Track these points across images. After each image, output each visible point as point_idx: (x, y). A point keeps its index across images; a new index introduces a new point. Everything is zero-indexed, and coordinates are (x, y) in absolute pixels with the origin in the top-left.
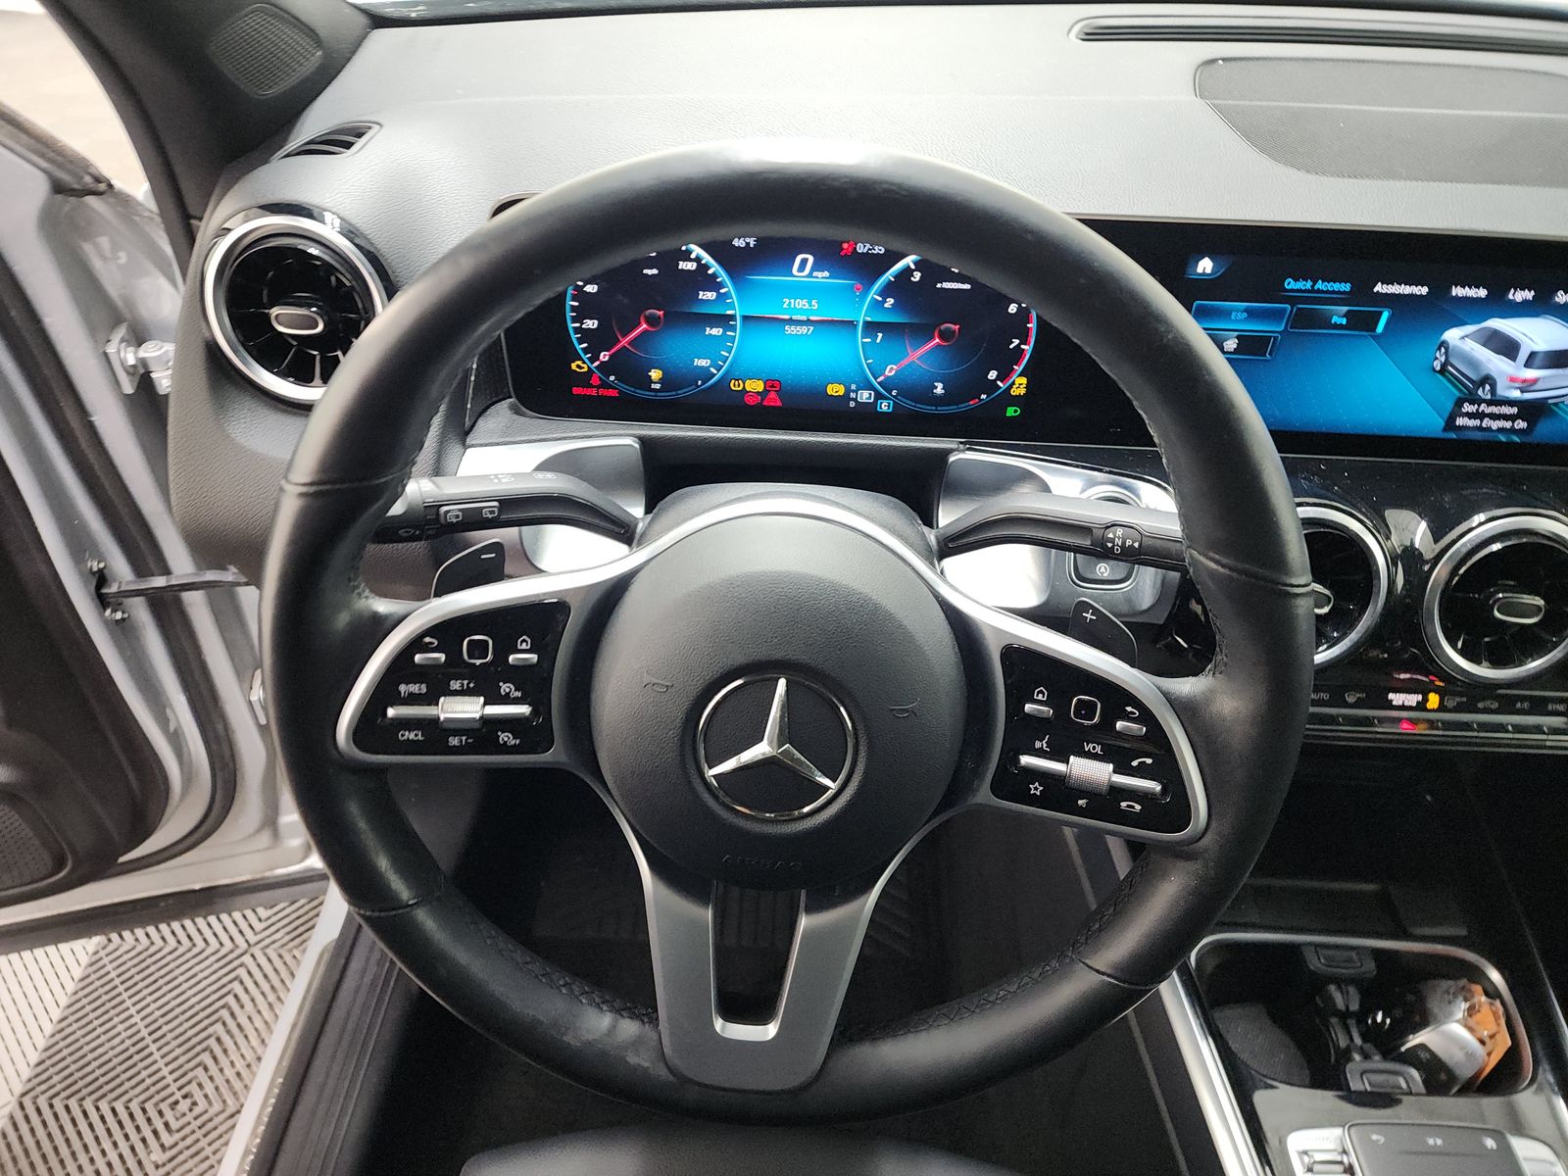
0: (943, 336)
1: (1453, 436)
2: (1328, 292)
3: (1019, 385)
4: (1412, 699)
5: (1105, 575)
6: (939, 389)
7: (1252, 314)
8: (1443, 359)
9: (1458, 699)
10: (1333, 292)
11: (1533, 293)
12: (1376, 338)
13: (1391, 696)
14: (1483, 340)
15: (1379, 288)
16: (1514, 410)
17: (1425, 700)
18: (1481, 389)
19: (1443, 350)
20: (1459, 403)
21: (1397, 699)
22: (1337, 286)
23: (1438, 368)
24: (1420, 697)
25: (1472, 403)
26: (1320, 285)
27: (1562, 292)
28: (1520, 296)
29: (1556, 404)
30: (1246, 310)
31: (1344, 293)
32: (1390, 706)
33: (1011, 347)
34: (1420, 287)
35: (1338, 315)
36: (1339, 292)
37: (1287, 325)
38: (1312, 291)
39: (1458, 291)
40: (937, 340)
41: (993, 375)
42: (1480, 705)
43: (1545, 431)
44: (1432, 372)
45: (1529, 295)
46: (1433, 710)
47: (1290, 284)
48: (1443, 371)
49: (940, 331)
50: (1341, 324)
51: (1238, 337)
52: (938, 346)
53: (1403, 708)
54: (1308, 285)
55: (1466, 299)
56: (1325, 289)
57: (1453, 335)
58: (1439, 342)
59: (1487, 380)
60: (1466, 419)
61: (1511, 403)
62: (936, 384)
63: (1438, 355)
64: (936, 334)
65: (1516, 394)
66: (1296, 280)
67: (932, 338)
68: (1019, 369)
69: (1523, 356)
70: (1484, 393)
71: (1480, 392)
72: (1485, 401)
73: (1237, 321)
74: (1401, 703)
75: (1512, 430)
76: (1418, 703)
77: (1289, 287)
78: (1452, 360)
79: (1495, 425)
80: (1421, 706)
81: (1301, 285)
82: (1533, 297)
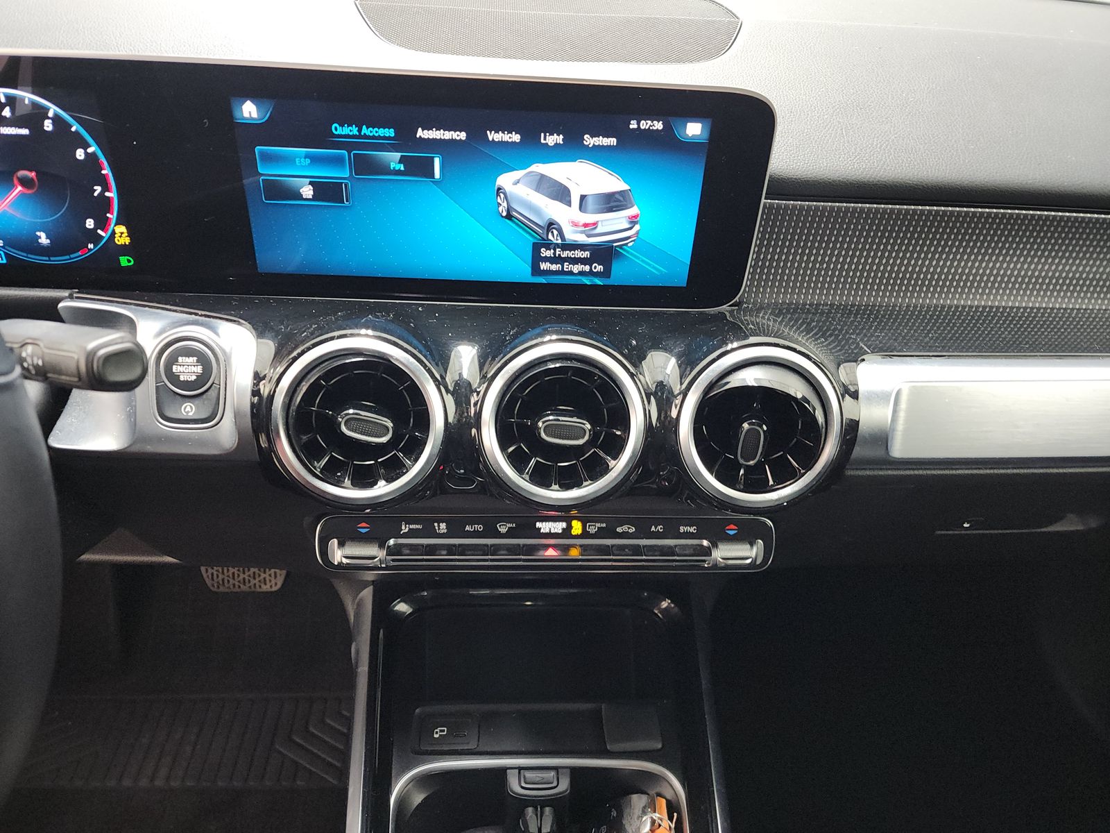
0: (25, 183)
1: (541, 280)
2: (374, 137)
3: (122, 235)
4: (558, 527)
5: (191, 414)
6: (44, 240)
7: (315, 160)
8: (505, 204)
9: (598, 525)
10: (379, 138)
11: (561, 137)
12: (436, 183)
13: (538, 525)
14: (535, 187)
15: (421, 133)
16: (586, 254)
17: (570, 527)
18: (550, 234)
19: (502, 195)
20: (536, 248)
21: (545, 527)
22: (382, 132)
23: (504, 214)
24: (564, 525)
25: (548, 248)
26: (365, 130)
27: (588, 136)
28: (553, 140)
29: (620, 247)
30: (307, 156)
31: (389, 138)
32: (538, 534)
33: (96, 194)
34: (458, 133)
35: (393, 159)
36: (385, 138)
37: (351, 172)
38: (360, 136)
39: (493, 136)
40: (20, 188)
41: (90, 223)
42: (619, 530)
43: (621, 274)
44: (501, 217)
45: (559, 139)
46: (577, 537)
47: (338, 129)
48: (509, 216)
49: (18, 178)
50: (399, 170)
51: (311, 183)
52: (21, 194)
53: (550, 535)
54: (354, 130)
55: (502, 143)
56: (371, 134)
57: (506, 180)
58: (496, 188)
59: (551, 225)
60: (548, 264)
61: (582, 247)
62: (38, 233)
63: (499, 200)
64: (15, 181)
65: (582, 239)
66: (342, 125)
67: (13, 187)
68: (113, 217)
69: (575, 200)
70: (554, 238)
71: (550, 237)
72: (557, 246)
73: (303, 167)
74: (548, 531)
75: (591, 273)
76: (563, 529)
77: (339, 132)
78: (515, 206)
79: (576, 268)
80: (567, 533)
81: (346, 130)
82: (563, 140)
